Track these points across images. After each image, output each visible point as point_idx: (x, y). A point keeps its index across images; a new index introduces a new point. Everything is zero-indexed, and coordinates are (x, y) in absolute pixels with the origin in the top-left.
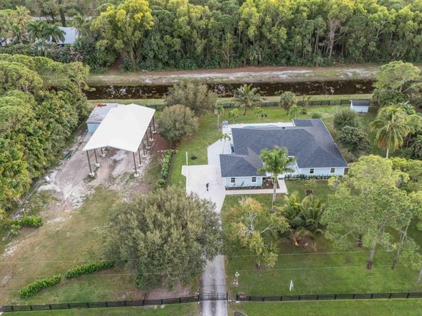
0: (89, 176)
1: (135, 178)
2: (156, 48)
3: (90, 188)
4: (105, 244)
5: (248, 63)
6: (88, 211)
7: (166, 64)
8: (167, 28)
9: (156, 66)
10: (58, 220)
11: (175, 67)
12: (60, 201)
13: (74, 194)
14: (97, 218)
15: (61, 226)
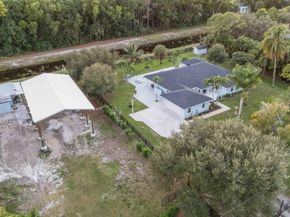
0: (42, 151)
1: (93, 138)
2: (14, 34)
3: (55, 161)
4: (132, 206)
5: (94, 39)
6: (77, 183)
7: (24, 49)
8: (20, 14)
9: (15, 52)
10: (50, 206)
11: (33, 50)
12: (32, 186)
13: (42, 173)
14: (95, 186)
15: (62, 210)
